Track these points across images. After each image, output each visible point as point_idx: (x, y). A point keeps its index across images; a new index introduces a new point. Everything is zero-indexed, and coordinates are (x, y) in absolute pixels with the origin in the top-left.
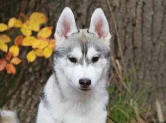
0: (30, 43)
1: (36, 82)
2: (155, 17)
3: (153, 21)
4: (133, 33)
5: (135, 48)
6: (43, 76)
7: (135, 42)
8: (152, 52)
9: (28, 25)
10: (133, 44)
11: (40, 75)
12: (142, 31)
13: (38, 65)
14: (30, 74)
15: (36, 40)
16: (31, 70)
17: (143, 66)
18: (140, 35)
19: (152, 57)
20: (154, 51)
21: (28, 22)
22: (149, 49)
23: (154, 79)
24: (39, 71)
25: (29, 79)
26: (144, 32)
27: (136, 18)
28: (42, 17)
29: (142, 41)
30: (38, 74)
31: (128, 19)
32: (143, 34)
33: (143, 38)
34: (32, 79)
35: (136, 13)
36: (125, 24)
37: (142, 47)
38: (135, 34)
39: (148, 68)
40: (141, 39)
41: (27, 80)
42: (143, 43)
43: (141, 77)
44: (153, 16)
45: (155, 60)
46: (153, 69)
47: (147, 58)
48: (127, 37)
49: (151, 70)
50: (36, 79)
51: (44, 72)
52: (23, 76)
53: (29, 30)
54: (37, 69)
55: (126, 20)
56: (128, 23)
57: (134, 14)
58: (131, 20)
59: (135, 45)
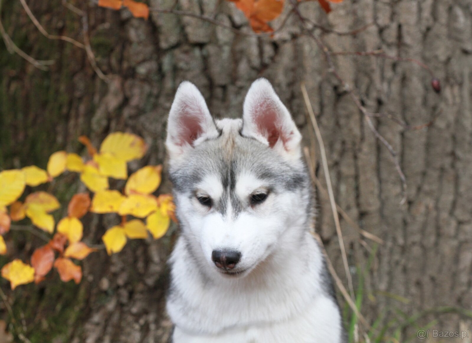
0: (111, 207)
1: (122, 313)
2: (408, 134)
3: (403, 146)
4: (356, 177)
5: (362, 215)
6: (137, 296)
7: (362, 200)
8: (405, 223)
9: (97, 166)
10: (358, 205)
11: (131, 294)
12: (378, 171)
13: (123, 270)
14: (106, 293)
15: (123, 199)
16: (105, 284)
17: (385, 259)
18: (375, 181)
19: (405, 237)
20: (409, 220)
21: (96, 158)
22: (399, 217)
23: (413, 290)
24: (126, 285)
25: (102, 307)
26: (384, 175)
27: (362, 139)
28: (132, 145)
29: (379, 196)
30: (124, 293)
31: (343, 143)
32: (380, 181)
33: (381, 191)
34: (111, 306)
35: (362, 126)
36: (335, 156)
37: (381, 211)
38: (362, 179)
39: (397, 263)
40: (376, 191)
41: (98, 310)
42: (383, 203)
43: (383, 286)
44: (402, 134)
45: (414, 243)
46: (410, 265)
47: (394, 240)
48: (343, 188)
49: (405, 270)
50: (120, 305)
51: (140, 287)
52: (87, 301)
53: (102, 176)
54: (121, 281)
55: (338, 146)
56: (342, 153)
57: (357, 131)
58: (349, 145)
59: (364, 208)
